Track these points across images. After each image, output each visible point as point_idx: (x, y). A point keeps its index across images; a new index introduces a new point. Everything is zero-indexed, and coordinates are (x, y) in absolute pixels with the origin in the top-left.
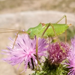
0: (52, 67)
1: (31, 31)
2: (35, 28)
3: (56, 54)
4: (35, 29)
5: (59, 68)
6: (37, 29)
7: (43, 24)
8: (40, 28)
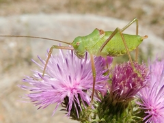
0: (115, 109)
1: (80, 41)
2: (86, 37)
3: (126, 81)
4: (87, 40)
5: (127, 110)
6: (91, 40)
7: (100, 31)
8: (95, 37)
